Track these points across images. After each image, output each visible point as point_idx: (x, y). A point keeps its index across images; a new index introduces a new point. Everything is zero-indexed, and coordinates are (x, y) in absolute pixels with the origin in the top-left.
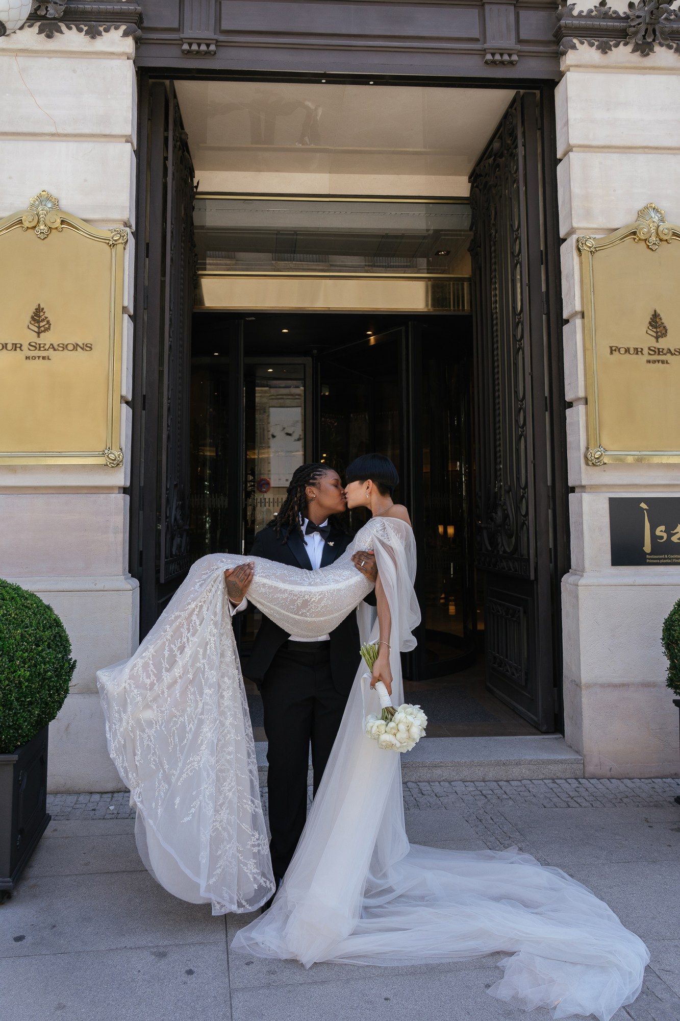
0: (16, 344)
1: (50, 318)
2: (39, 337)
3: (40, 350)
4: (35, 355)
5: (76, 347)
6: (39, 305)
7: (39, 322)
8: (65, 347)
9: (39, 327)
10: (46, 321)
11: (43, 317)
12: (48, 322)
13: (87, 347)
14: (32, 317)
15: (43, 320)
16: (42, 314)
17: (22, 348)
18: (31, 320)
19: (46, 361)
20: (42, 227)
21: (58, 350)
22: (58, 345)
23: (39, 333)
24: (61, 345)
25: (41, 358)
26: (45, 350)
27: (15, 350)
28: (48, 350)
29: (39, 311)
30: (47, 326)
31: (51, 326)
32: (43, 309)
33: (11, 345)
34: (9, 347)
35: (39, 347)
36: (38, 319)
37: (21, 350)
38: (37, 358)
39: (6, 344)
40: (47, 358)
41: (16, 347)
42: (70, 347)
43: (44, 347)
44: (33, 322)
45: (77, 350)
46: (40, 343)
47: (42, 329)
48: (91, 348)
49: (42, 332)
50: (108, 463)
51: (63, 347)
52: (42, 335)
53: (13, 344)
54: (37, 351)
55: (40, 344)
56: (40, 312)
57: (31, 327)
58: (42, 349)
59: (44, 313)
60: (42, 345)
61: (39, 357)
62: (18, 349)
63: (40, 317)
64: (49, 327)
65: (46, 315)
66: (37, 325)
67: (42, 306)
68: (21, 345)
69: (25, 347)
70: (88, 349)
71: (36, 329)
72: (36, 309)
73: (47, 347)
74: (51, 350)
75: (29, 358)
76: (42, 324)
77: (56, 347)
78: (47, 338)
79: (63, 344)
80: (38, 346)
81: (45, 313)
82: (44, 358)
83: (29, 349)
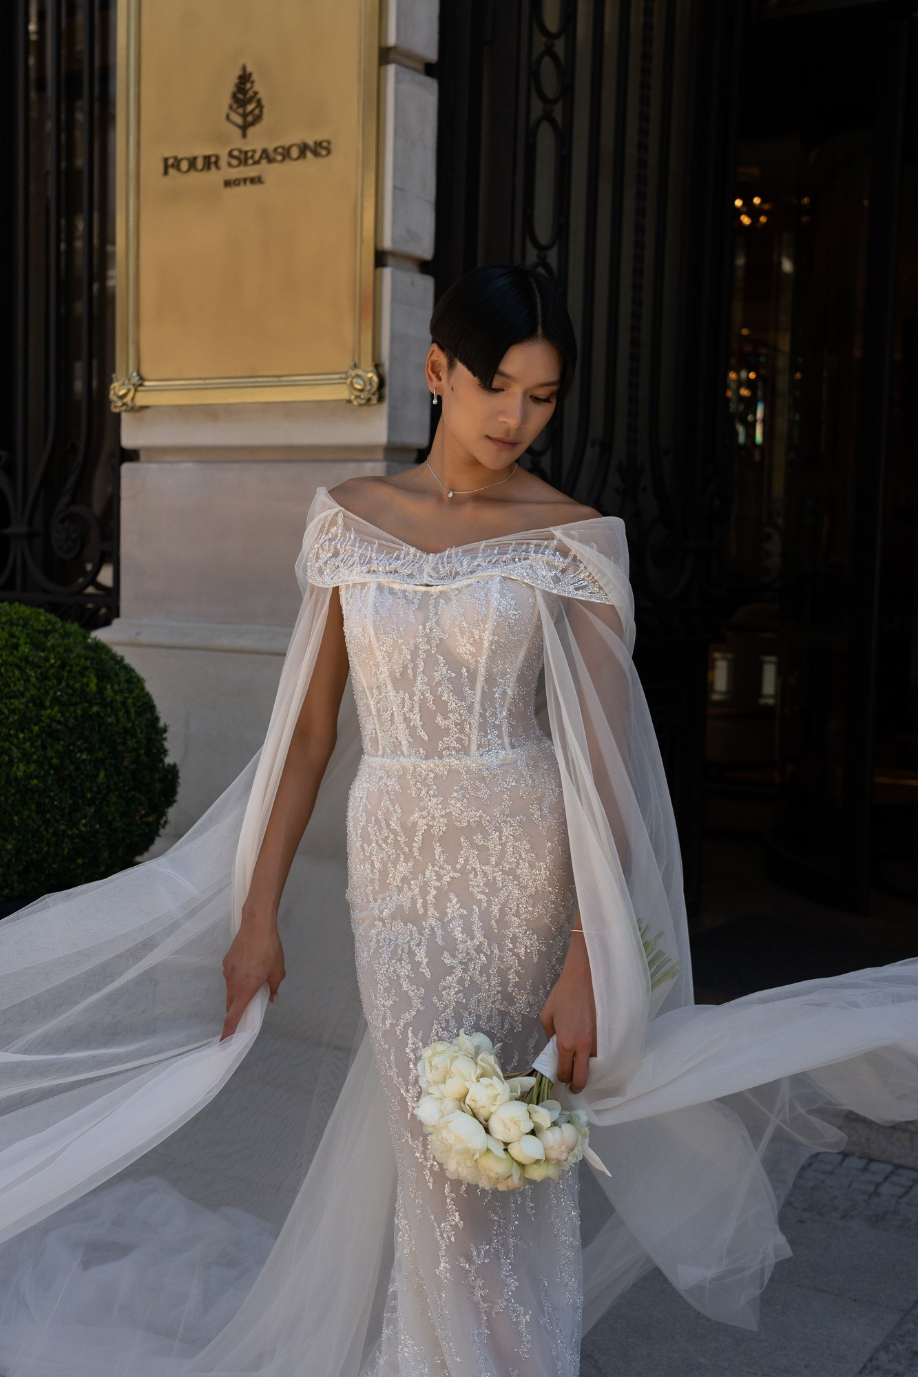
1: (262, 95)
2: (244, 135)
3: (246, 164)
5: (304, 149)
6: (244, 68)
8: (286, 153)
9: (244, 116)
11: (250, 93)
13: (319, 149)
14: (234, 96)
16: (248, 86)
22: (275, 150)
23: (244, 128)
24: (280, 150)
25: (248, 182)
27: (209, 168)
30: (257, 112)
31: (265, 111)
32: (250, 75)
34: (200, 163)
35: (244, 158)
42: (295, 152)
44: (235, 106)
45: (305, 157)
47: (250, 118)
48: (329, 152)
49: (253, 124)
50: (353, 397)
51: (281, 154)
52: (251, 131)
54: (241, 168)
55: (246, 153)
58: (250, 162)
59: (253, 82)
60: (250, 154)
61: (245, 180)
62: (213, 167)
64: (261, 112)
66: (241, 111)
67: (249, 70)
68: (218, 158)
70: (324, 152)
71: (239, 120)
72: (240, 77)
73: (257, 156)
74: (264, 162)
76: (250, 107)
77: (272, 155)
78: (257, 140)
80: (242, 156)
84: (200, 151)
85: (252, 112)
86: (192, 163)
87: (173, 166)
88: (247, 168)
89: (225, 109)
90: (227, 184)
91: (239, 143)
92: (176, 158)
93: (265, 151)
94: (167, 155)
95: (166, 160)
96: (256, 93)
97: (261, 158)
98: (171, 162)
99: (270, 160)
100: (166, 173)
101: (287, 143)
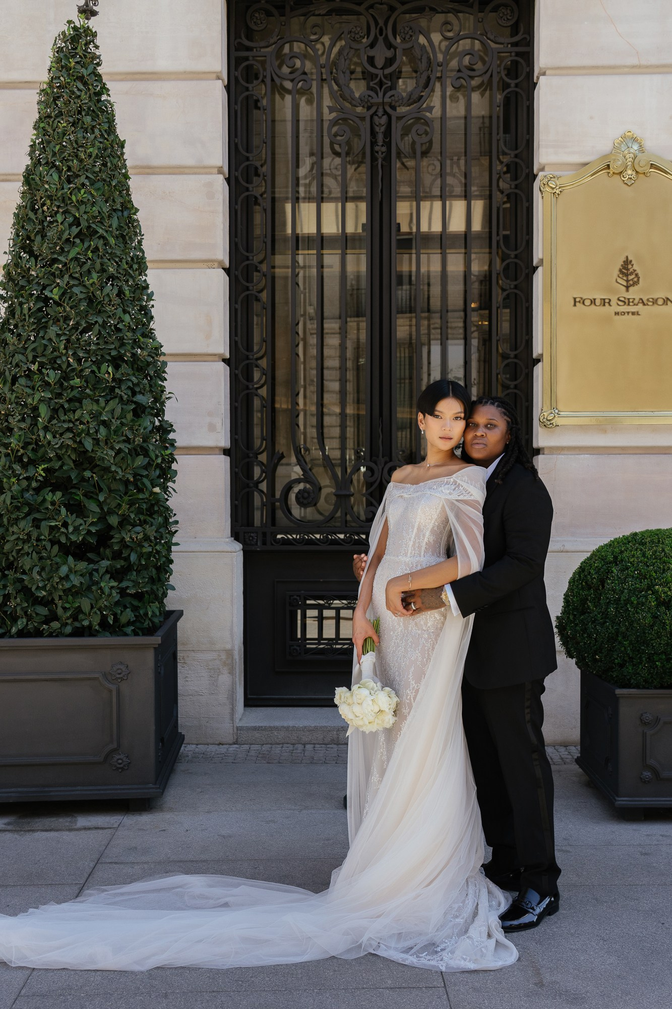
0: (604, 299)
1: (638, 271)
2: (627, 290)
3: (629, 305)
4: (624, 311)
6: (627, 257)
7: (627, 275)
8: (655, 302)
9: (627, 281)
10: (634, 274)
11: (631, 270)
12: (637, 275)
14: (620, 271)
15: (631, 274)
16: (630, 266)
17: (611, 303)
18: (619, 273)
19: (635, 317)
20: (630, 172)
21: (648, 305)
22: (648, 300)
23: (627, 287)
24: (651, 300)
25: (630, 314)
26: (634, 305)
27: (604, 305)
28: (637, 305)
29: (627, 263)
30: (636, 279)
31: (640, 280)
32: (631, 261)
33: (599, 300)
35: (627, 302)
36: (626, 272)
37: (610, 305)
38: (626, 314)
39: (595, 299)
40: (636, 313)
41: (605, 302)
42: (660, 302)
43: (633, 302)
44: (621, 276)
45: (667, 304)
46: (629, 297)
47: (631, 282)
49: (631, 286)
52: (631, 289)
53: (601, 299)
54: (625, 307)
55: (629, 299)
56: (628, 265)
57: (620, 281)
58: (631, 304)
59: (632, 265)
60: (631, 300)
62: (607, 304)
63: (628, 270)
64: (638, 280)
65: (635, 267)
66: (625, 278)
67: (630, 258)
68: (610, 300)
69: (613, 302)
71: (625, 283)
72: (624, 262)
73: (636, 302)
74: (641, 305)
75: (618, 313)
76: (630, 277)
77: (645, 302)
79: (653, 299)
80: (627, 301)
81: (634, 266)
82: (633, 313)
83: (618, 305)
84: (598, 296)
85: (632, 280)
86: (593, 302)
87: (579, 302)
88: (629, 307)
89: (615, 276)
90: (617, 314)
91: (624, 294)
92: (581, 298)
93: (641, 299)
94: (575, 296)
95: (575, 299)
96: (635, 271)
97: (639, 303)
98: (578, 300)
99: (644, 304)
100: (575, 305)
101: (655, 297)
